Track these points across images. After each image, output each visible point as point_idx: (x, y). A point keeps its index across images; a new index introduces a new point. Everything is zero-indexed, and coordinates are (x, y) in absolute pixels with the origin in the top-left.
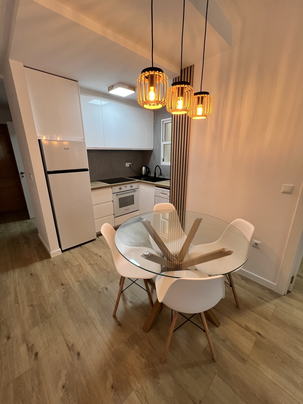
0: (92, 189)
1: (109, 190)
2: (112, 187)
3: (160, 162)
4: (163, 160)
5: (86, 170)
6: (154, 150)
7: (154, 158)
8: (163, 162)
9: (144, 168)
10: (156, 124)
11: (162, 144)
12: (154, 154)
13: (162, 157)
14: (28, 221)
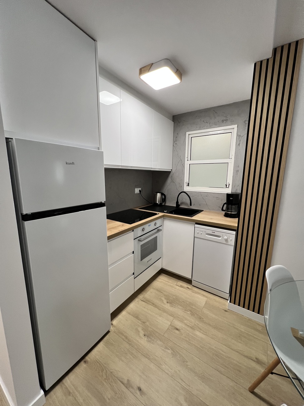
2: (133, 229)
3: (182, 187)
4: (188, 184)
5: (102, 205)
6: (173, 171)
7: (173, 181)
8: (188, 187)
9: (159, 195)
10: (177, 137)
11: (187, 163)
12: (172, 177)
13: (186, 180)
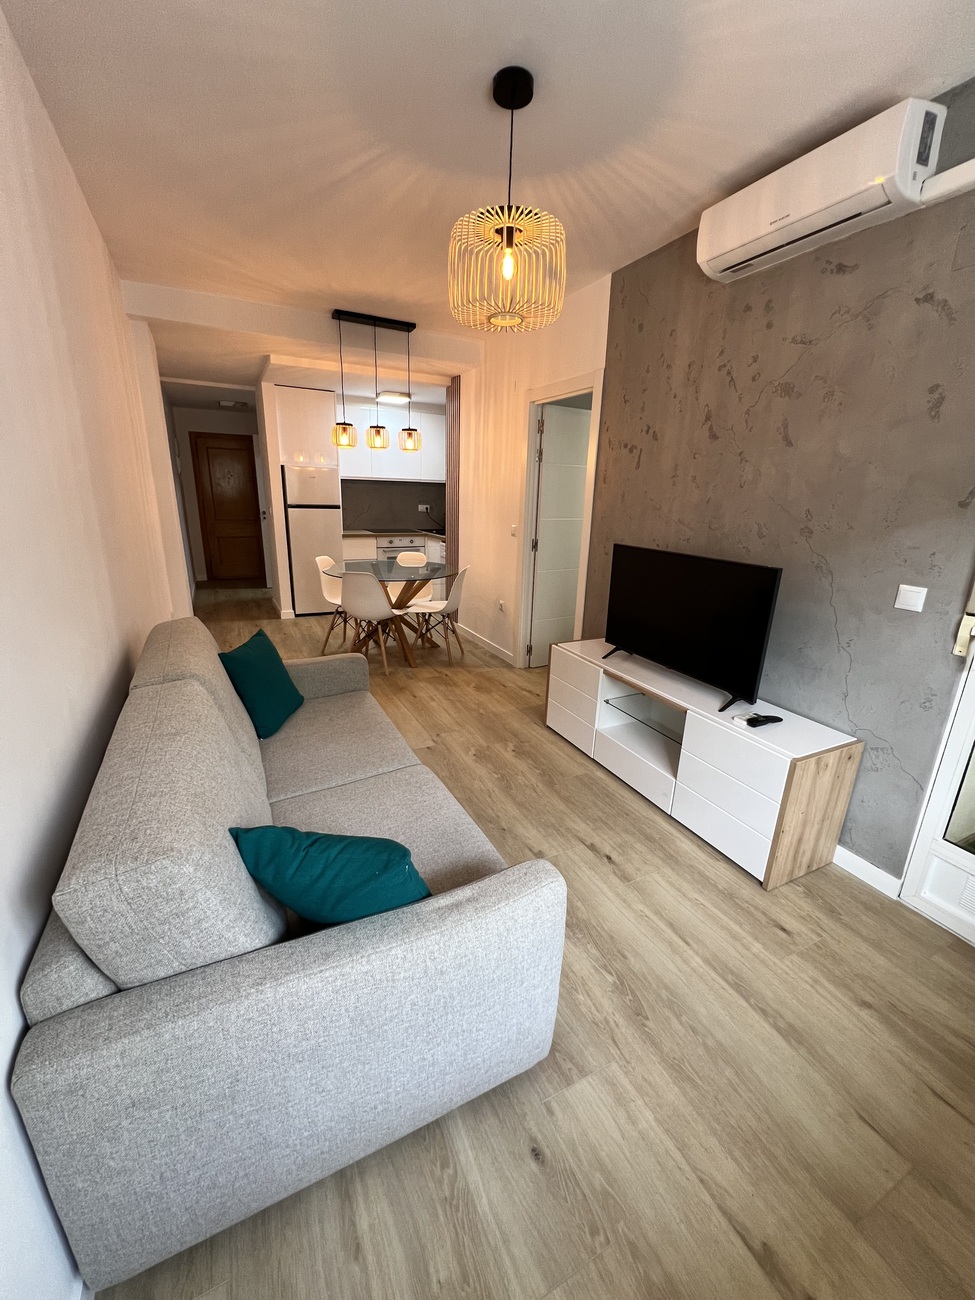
0: (344, 536)
1: (372, 542)
2: (376, 537)
5: (338, 507)
14: (264, 590)
